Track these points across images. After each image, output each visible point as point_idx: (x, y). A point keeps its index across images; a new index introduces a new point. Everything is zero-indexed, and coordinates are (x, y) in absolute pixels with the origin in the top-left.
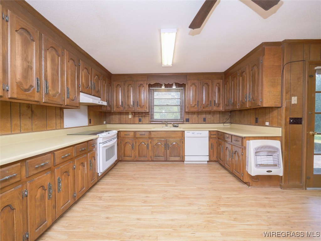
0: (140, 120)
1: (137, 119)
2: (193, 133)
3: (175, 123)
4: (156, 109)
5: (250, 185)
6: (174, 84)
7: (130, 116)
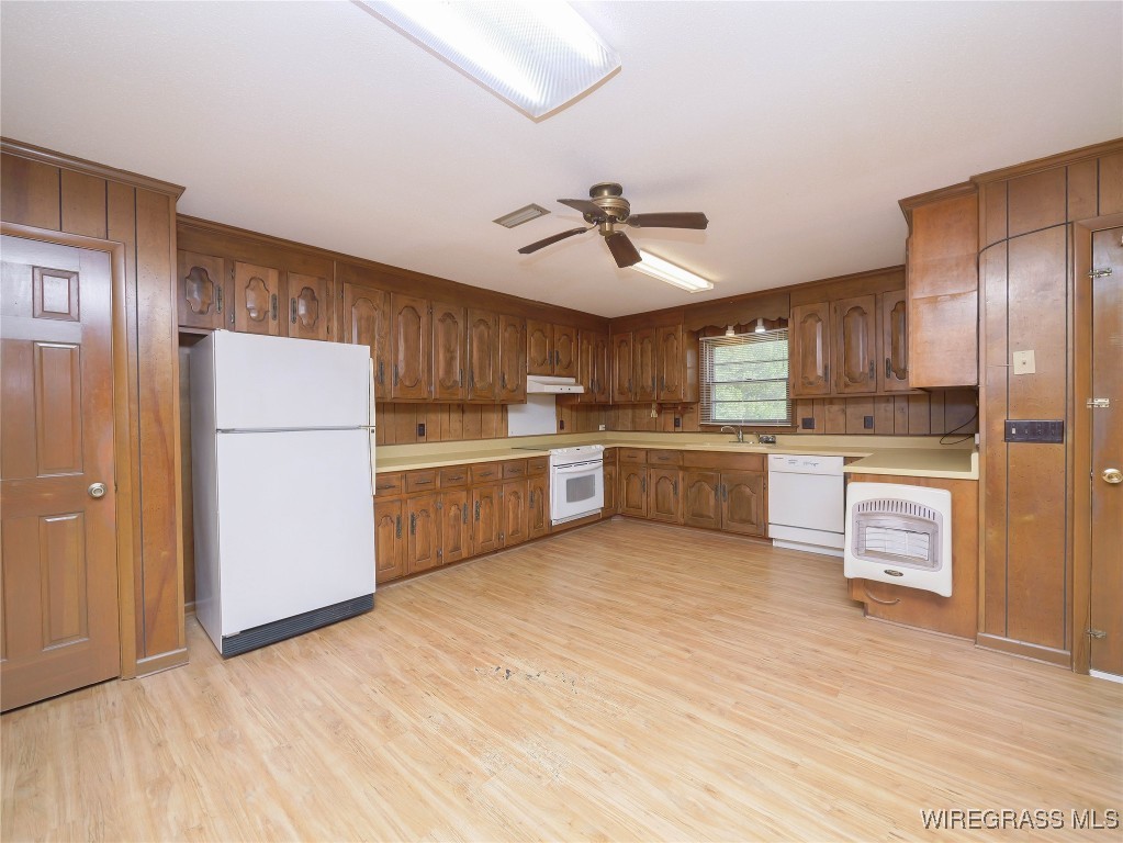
0: (677, 424)
1: (670, 418)
2: (792, 462)
3: (766, 431)
4: (719, 393)
5: (869, 611)
6: (760, 322)
7: (654, 414)
